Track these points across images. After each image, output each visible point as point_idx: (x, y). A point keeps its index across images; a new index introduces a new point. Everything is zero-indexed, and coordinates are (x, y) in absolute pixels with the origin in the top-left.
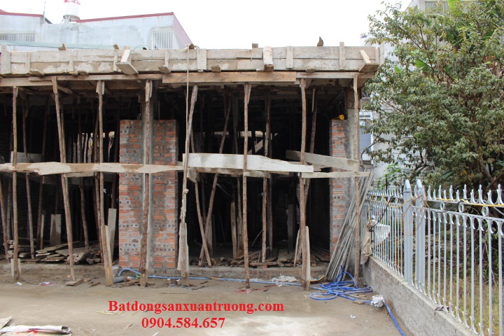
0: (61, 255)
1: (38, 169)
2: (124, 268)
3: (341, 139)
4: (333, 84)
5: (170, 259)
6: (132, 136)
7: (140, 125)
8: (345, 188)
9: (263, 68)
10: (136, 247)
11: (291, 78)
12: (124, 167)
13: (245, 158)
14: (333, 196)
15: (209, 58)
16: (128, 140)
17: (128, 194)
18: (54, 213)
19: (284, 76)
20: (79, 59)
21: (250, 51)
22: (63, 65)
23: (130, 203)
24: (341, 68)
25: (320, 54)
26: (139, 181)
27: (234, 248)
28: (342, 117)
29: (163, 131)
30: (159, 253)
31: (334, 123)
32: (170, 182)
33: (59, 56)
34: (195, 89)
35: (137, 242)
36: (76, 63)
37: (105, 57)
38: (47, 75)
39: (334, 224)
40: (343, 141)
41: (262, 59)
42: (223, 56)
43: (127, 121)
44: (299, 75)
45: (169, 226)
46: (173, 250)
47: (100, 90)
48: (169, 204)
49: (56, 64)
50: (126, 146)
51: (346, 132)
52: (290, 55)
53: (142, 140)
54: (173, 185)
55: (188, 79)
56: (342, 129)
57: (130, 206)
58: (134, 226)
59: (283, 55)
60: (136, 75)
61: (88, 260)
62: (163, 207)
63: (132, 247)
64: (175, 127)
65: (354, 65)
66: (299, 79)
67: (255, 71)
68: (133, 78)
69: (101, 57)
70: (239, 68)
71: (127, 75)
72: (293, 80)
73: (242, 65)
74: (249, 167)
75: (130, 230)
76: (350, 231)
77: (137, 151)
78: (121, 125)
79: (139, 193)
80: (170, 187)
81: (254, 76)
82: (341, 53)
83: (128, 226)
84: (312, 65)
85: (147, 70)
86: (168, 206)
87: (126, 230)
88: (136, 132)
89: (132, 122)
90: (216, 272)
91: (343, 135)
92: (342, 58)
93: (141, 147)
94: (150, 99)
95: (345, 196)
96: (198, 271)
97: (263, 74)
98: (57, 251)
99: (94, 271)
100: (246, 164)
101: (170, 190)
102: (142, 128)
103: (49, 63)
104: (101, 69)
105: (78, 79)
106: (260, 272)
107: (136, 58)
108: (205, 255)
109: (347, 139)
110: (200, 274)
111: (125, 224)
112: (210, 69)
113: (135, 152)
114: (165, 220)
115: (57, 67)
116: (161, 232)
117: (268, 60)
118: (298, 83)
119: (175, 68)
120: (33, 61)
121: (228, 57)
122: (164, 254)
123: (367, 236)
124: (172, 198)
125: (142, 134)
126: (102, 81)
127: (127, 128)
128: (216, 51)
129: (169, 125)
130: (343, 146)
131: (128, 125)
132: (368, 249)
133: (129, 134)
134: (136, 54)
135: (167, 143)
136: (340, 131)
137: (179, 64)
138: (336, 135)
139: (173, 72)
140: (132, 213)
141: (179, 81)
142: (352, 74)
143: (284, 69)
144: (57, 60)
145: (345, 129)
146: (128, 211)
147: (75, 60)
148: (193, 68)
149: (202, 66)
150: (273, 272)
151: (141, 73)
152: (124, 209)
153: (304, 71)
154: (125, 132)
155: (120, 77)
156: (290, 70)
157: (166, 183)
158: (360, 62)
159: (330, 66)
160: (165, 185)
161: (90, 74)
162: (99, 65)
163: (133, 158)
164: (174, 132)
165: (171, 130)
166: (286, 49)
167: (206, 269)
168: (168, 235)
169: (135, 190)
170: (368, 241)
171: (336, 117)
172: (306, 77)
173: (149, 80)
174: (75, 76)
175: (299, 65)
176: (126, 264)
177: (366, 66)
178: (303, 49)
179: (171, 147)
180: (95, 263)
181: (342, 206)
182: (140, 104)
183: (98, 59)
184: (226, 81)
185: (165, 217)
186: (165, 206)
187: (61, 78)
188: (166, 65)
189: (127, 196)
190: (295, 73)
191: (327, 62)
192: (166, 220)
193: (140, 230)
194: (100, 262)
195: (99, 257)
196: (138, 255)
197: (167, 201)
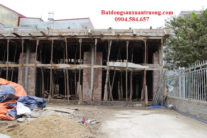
0: (62, 97)
1: (59, 66)
2: (84, 101)
3: (157, 59)
4: (154, 41)
5: (100, 98)
6: (88, 57)
8: (158, 75)
9: (133, 35)
11: (142, 38)
12: (88, 66)
13: (127, 64)
14: (154, 78)
15: (116, 32)
16: (86, 58)
17: (86, 76)
18: (57, 84)
19: (139, 38)
20: (74, 31)
21: (129, 30)
22: (69, 33)
24: (158, 36)
25: (151, 31)
26: (90, 72)
27: (119, 97)
28: (157, 52)
29: (98, 55)
30: (96, 96)
31: (154, 54)
32: (100, 72)
33: (68, 30)
34: (111, 41)
35: (89, 92)
36: (73, 33)
37: (83, 31)
38: (63, 36)
39: (154, 87)
40: (157, 60)
41: (133, 32)
42: (120, 31)
43: (86, 52)
44: (144, 38)
45: (100, 87)
46: (101, 95)
47: (80, 41)
48: (100, 80)
49: (67, 33)
50: (86, 60)
51: (158, 57)
52: (141, 31)
53: (91, 59)
55: (109, 38)
56: (157, 56)
57: (86, 80)
58: (88, 87)
59: (139, 31)
60: (92, 36)
61: (71, 98)
62: (98, 80)
63: (87, 94)
64: (102, 54)
65: (162, 35)
66: (144, 39)
67: (130, 36)
68: (91, 38)
69: (81, 31)
70: (125, 35)
71: (89, 37)
72: (142, 39)
73: (126, 34)
74: (128, 67)
76: (160, 89)
78: (84, 53)
79: (90, 76)
80: (100, 74)
81: (130, 38)
82: (157, 31)
84: (148, 34)
85: (96, 35)
87: (85, 88)
89: (88, 53)
90: (115, 103)
91: (157, 58)
92: (158, 32)
93: (91, 61)
94: (97, 44)
95: (158, 78)
96: (109, 102)
97: (133, 37)
98: (60, 95)
99: (74, 101)
100: (127, 65)
101: (100, 75)
102: (91, 54)
103: (65, 32)
104: (81, 34)
105: (74, 38)
106: (130, 103)
107: (92, 31)
108: (111, 97)
109: (159, 59)
110: (109, 103)
111: (85, 86)
112: (116, 35)
113: (89, 62)
115: (67, 34)
116: (97, 89)
117: (135, 33)
118: (144, 40)
119: (105, 35)
120: (59, 32)
121: (121, 32)
122: (98, 96)
123: (166, 90)
124: (101, 78)
125: (91, 56)
126: (81, 38)
127: (86, 54)
128: (118, 30)
129: (100, 54)
130: (157, 62)
132: (166, 94)
134: (93, 30)
135: (99, 59)
136: (156, 57)
137: (106, 34)
138: (155, 58)
139: (104, 36)
140: (87, 82)
141: (106, 39)
142: (161, 37)
143: (139, 35)
144: (67, 31)
145: (158, 56)
146: (86, 82)
148: (111, 35)
149: (114, 34)
150: (134, 103)
151: (94, 36)
152: (85, 81)
153: (146, 36)
154: (86, 56)
155: (87, 37)
156: (141, 36)
158: (163, 34)
159: (154, 35)
160: (98, 73)
161: (78, 36)
163: (88, 64)
164: (102, 56)
165: (101, 55)
166: (140, 30)
167: (112, 101)
168: (99, 90)
169: (89, 74)
170: (166, 91)
171: (155, 52)
172: (146, 38)
173: (97, 38)
174: (73, 36)
175: (144, 34)
176: (84, 99)
177: (166, 35)
178: (145, 29)
179: (101, 61)
180: (74, 99)
181: (157, 81)
183: (80, 31)
184: (121, 39)
185: (98, 84)
187: (68, 37)
188: (102, 33)
189: (86, 77)
190: (143, 37)
191: (153, 33)
192: (99, 85)
193: (90, 88)
194: (75, 99)
195: (75, 97)
196: (89, 96)
197: (99, 78)
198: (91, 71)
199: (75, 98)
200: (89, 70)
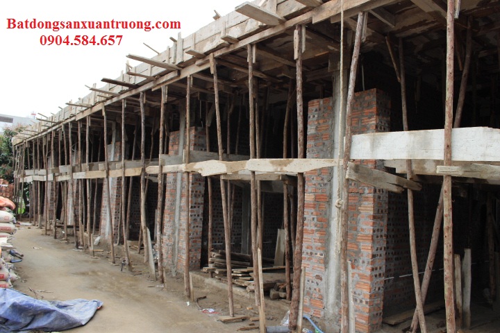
1: (201, 169)
2: (304, 314)
6: (321, 121)
7: (331, 104)
10: (320, 287)
12: (272, 163)
13: (449, 137)
16: (317, 129)
17: (314, 207)
18: (282, 228)
22: (217, 37)
23: (315, 220)
26: (328, 187)
29: (360, 109)
32: (367, 191)
33: (215, 27)
35: (321, 279)
38: (206, 54)
43: (315, 101)
45: (363, 262)
46: (367, 302)
47: (251, 57)
48: (364, 227)
49: (212, 38)
50: (315, 137)
53: (333, 126)
54: (371, 195)
55: (342, 6)
57: (315, 225)
58: (318, 255)
60: (282, 23)
61: (271, 290)
62: (356, 229)
63: (315, 286)
64: (375, 99)
68: (280, 29)
74: (458, 156)
75: (314, 260)
77: (326, 143)
78: (310, 108)
79: (327, 205)
80: (367, 199)
83: (311, 253)
86: (363, 230)
87: (309, 259)
88: (326, 115)
89: (322, 102)
93: (331, 138)
98: (250, 274)
100: (449, 147)
101: (366, 203)
102: (332, 109)
103: (207, 39)
104: (248, 28)
105: (230, 50)
108: (419, 324)
111: (309, 251)
113: (324, 144)
114: (358, 253)
115: (212, 41)
120: (197, 41)
124: (369, 217)
125: (333, 117)
126: (251, 45)
127: (316, 111)
129: (367, 98)
131: (317, 107)
133: (317, 120)
140: (317, 236)
144: (213, 33)
146: (313, 232)
147: (227, 26)
151: (287, 18)
152: (309, 228)
154: (314, 116)
157: (361, 191)
160: (360, 195)
161: (240, 39)
162: (246, 24)
163: (321, 155)
164: (374, 109)
165: (369, 105)
168: (362, 276)
169: (324, 200)
180: (279, 298)
185: (358, 246)
186: (359, 229)
187: (217, 54)
189: (313, 210)
192: (360, 252)
193: (326, 262)
194: (285, 298)
195: (284, 290)
196: (321, 298)
197: (362, 220)
198: (331, 186)
199: (282, 294)
200: (326, 181)
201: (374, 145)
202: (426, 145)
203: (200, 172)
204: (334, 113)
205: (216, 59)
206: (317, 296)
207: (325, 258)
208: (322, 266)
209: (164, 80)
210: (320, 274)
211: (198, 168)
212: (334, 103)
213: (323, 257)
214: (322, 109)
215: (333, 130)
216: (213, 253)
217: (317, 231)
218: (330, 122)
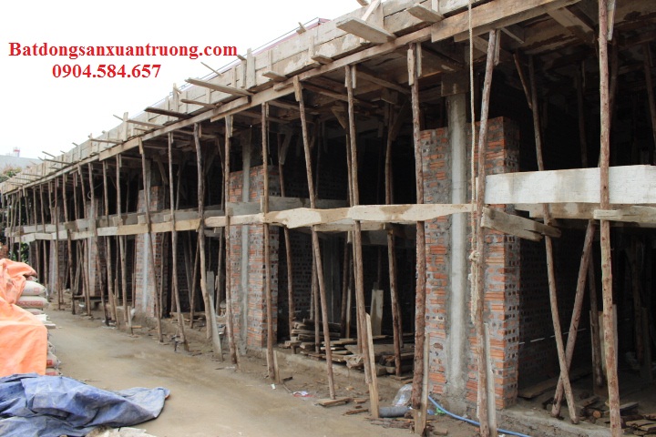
1: (286, 220)
6: (434, 157)
7: (446, 135)
10: (441, 357)
13: (605, 177)
16: (429, 165)
17: (430, 261)
18: (376, 288)
20: (320, 40)
22: (302, 55)
23: (431, 277)
26: (446, 236)
32: (496, 240)
33: (299, 44)
35: (442, 348)
36: (316, 47)
38: (288, 76)
43: (426, 132)
45: (494, 325)
46: (500, 373)
47: (350, 81)
48: (494, 283)
49: (296, 57)
50: (427, 176)
53: (449, 163)
54: (501, 245)
57: (432, 283)
58: (437, 319)
63: (434, 357)
64: (502, 130)
68: (388, 48)
71: (380, 45)
74: (614, 198)
75: (431, 325)
77: (442, 183)
79: (446, 259)
80: (496, 249)
83: (428, 318)
85: (408, 26)
86: (492, 286)
88: (440, 149)
89: (434, 133)
93: (448, 177)
98: (346, 347)
101: (494, 255)
102: (448, 140)
103: (289, 58)
105: (322, 72)
113: (439, 184)
114: (487, 313)
115: (296, 61)
119: (449, 7)
120: (274, 60)
124: (499, 270)
125: (450, 151)
126: (350, 66)
127: (427, 143)
129: (491, 128)
131: (428, 139)
133: (429, 155)
134: (391, 3)
139: (446, 15)
144: (297, 50)
147: (316, 43)
151: (398, 35)
154: (424, 151)
155: (371, 52)
157: (488, 240)
160: (487, 245)
161: (334, 59)
162: (343, 40)
163: (436, 197)
164: (501, 141)
165: (496, 137)
169: (441, 252)
173: (412, 44)
179: (497, 169)
182: (444, 98)
185: (487, 307)
186: (487, 285)
187: (304, 77)
188: (434, 6)
189: (428, 266)
192: (489, 312)
193: (447, 327)
194: (394, 373)
195: (393, 364)
196: (442, 371)
197: (491, 275)
198: (450, 235)
199: (390, 369)
200: (443, 230)
201: (514, 188)
202: (578, 186)
203: (284, 223)
204: (450, 147)
205: (302, 83)
206: (437, 368)
207: (446, 322)
208: (443, 332)
209: (229, 108)
210: (440, 342)
211: (282, 217)
212: (450, 134)
213: (443, 320)
214: (435, 142)
215: (450, 168)
216: (296, 323)
217: (434, 290)
218: (446, 158)
